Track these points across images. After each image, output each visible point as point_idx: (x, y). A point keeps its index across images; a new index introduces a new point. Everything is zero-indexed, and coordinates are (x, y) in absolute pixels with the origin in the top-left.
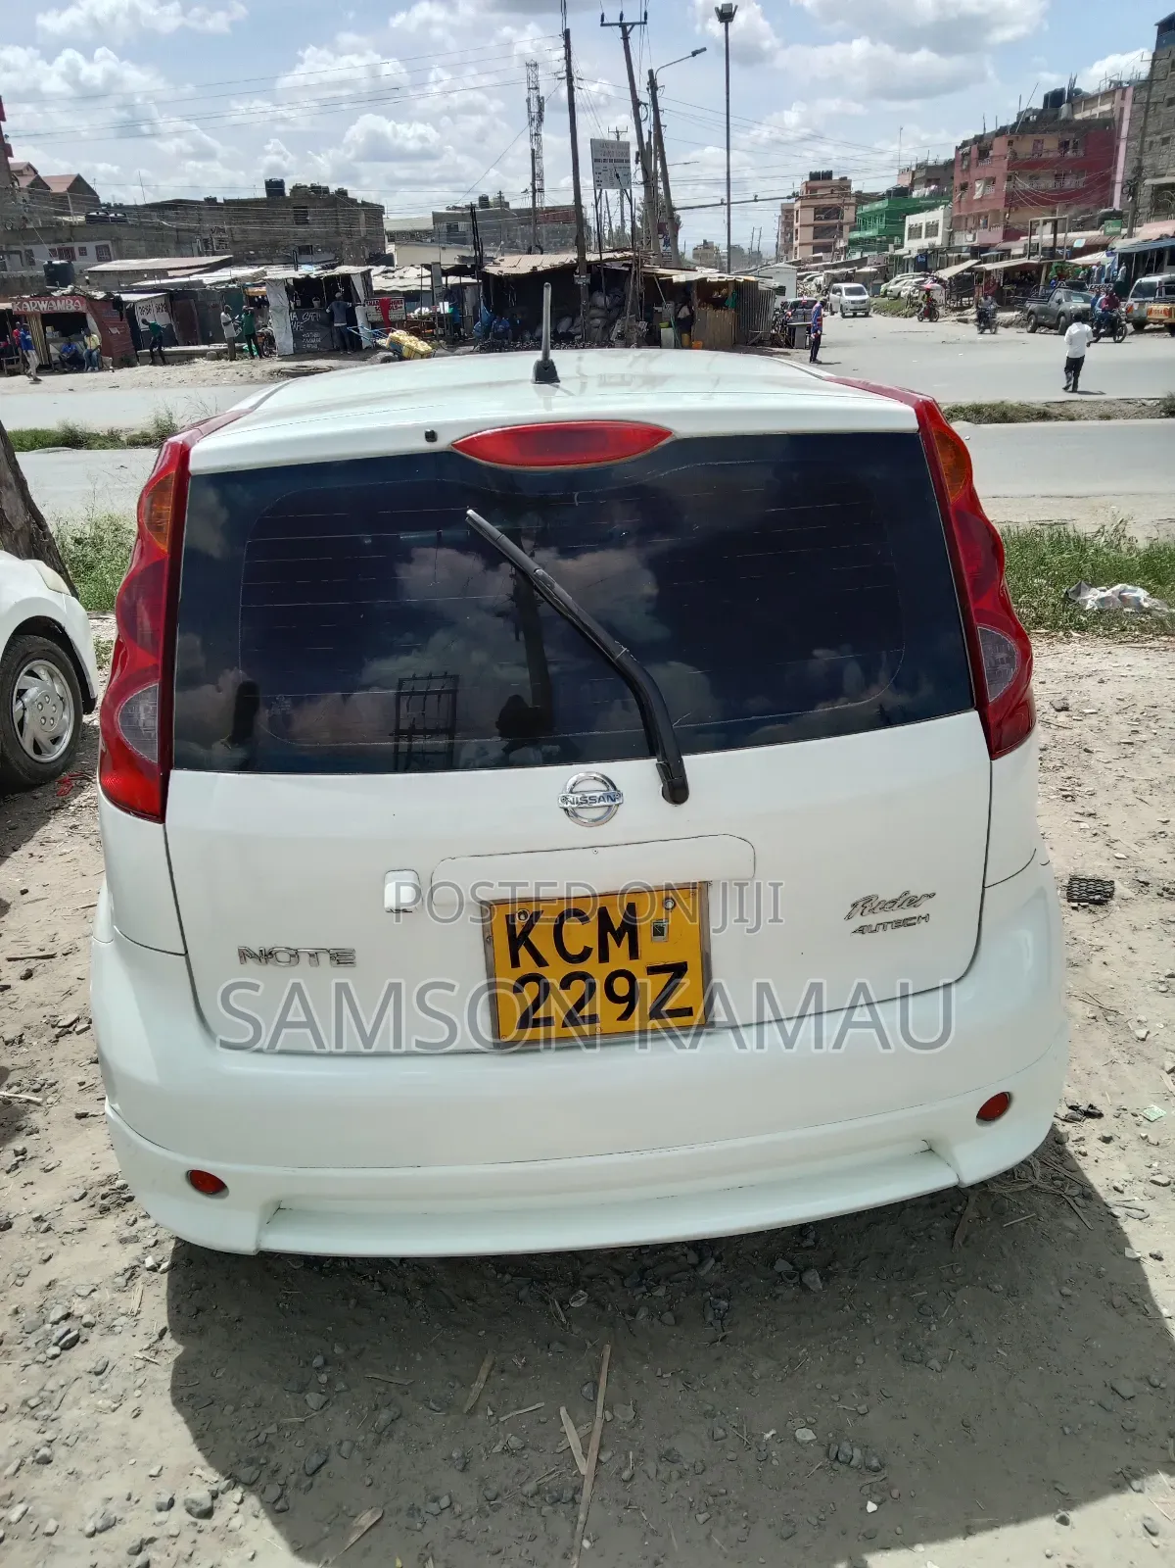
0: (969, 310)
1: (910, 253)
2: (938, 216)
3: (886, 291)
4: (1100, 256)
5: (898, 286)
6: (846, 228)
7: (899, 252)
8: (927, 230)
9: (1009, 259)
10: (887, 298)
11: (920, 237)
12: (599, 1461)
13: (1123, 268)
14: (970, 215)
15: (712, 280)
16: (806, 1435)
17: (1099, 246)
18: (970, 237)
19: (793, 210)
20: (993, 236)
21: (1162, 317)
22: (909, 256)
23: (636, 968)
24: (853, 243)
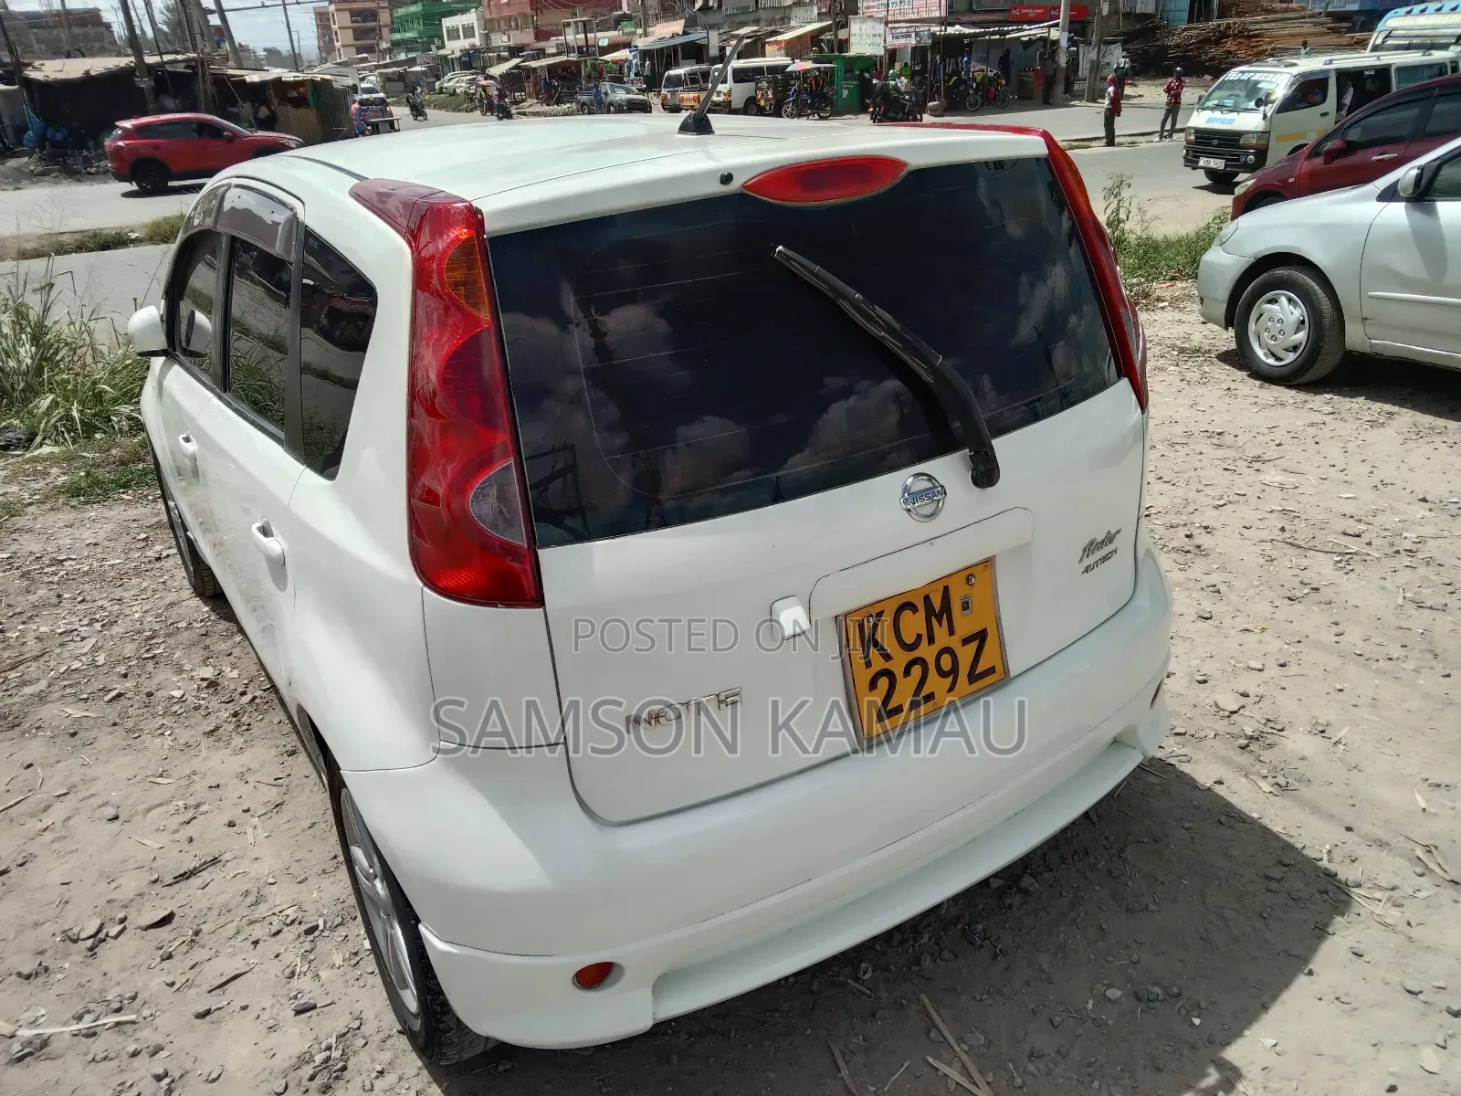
0: (524, 104)
1: (453, 53)
2: (471, 18)
3: (441, 88)
4: (623, 54)
5: (451, 84)
6: (385, 31)
7: (442, 52)
8: (464, 32)
9: (544, 58)
10: (443, 95)
11: (459, 38)
12: (988, 1083)
13: (648, 63)
14: (501, 18)
15: (287, 79)
16: (1114, 993)
17: (619, 44)
18: (505, 38)
19: (328, 13)
20: (526, 37)
21: (692, 103)
22: (453, 56)
23: (954, 642)
24: (396, 44)
